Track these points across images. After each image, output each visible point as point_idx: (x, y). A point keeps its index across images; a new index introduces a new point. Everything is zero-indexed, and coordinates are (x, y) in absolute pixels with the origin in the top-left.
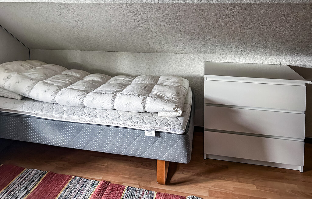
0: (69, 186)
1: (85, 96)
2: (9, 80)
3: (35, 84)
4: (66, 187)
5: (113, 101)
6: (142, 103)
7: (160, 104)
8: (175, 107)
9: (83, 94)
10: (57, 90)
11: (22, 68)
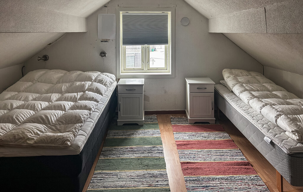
0: (231, 150)
1: (251, 99)
2: (229, 78)
3: (236, 84)
4: (230, 149)
5: (261, 108)
6: (275, 117)
7: (285, 123)
8: (294, 130)
9: (251, 98)
10: (242, 91)
11: (241, 74)
